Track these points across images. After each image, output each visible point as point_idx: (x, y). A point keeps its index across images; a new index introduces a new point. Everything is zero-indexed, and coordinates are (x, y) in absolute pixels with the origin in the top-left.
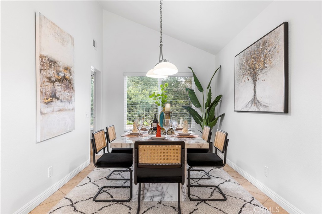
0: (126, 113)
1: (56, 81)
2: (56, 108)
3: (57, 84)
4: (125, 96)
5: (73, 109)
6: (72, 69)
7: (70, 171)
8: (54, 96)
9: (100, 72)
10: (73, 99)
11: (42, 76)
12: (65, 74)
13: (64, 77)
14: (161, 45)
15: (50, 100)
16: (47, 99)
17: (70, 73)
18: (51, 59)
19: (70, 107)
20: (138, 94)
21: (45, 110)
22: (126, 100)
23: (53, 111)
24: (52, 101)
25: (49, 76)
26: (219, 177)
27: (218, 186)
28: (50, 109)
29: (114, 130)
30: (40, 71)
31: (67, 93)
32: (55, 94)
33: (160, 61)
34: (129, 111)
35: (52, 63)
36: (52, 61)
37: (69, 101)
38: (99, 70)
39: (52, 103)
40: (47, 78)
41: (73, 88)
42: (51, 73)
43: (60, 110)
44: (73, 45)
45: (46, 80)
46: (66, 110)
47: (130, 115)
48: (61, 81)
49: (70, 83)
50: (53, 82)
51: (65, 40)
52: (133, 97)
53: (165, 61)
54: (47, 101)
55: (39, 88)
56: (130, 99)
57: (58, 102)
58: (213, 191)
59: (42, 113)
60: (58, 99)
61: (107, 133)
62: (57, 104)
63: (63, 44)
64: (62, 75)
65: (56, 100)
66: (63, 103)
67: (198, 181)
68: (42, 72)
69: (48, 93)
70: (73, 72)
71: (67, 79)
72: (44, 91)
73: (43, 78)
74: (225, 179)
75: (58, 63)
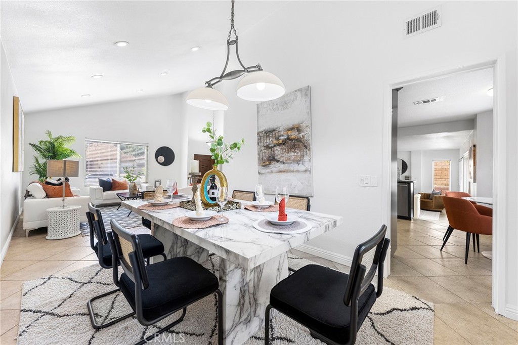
1: (275, 146)
2: (275, 170)
3: (277, 148)
5: (306, 171)
8: (272, 159)
10: (306, 158)
11: (259, 147)
12: (289, 136)
13: (288, 138)
15: (267, 163)
16: (264, 163)
17: (299, 131)
18: (269, 130)
21: (263, 171)
23: (272, 172)
24: (269, 164)
25: (266, 144)
28: (268, 170)
30: (258, 144)
31: (292, 154)
32: (274, 157)
35: (269, 133)
37: (298, 162)
39: (269, 166)
41: (305, 146)
45: (263, 148)
46: (293, 172)
48: (283, 143)
49: (301, 141)
50: (271, 148)
54: (264, 164)
55: (257, 156)
57: (279, 164)
59: (259, 173)
64: (283, 138)
65: (276, 162)
69: (266, 158)
72: (261, 157)
75: (277, 130)
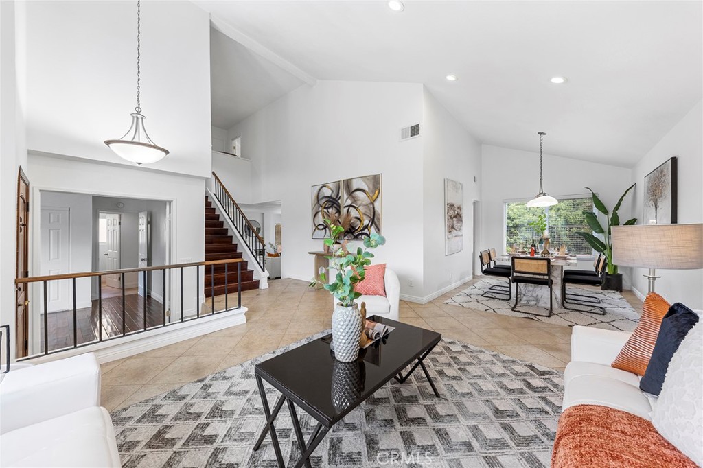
0: (505, 238)
2: (454, 235)
3: (454, 219)
4: (505, 217)
7: (461, 279)
9: (478, 202)
10: (462, 228)
14: (541, 180)
19: (461, 234)
20: (524, 214)
21: (449, 236)
22: (505, 222)
23: (453, 237)
28: (451, 235)
29: (494, 252)
32: (453, 226)
33: (540, 194)
34: (511, 235)
38: (478, 200)
39: (452, 232)
42: (451, 212)
43: (456, 236)
44: (462, 189)
45: (449, 217)
47: (512, 241)
48: (456, 217)
49: (461, 217)
51: (458, 188)
52: (516, 217)
53: (544, 194)
54: (450, 230)
56: (512, 220)
59: (447, 238)
60: (455, 229)
61: (489, 254)
62: (455, 232)
63: (456, 192)
66: (457, 232)
68: (448, 212)
71: (458, 215)
72: (448, 224)
75: (455, 205)
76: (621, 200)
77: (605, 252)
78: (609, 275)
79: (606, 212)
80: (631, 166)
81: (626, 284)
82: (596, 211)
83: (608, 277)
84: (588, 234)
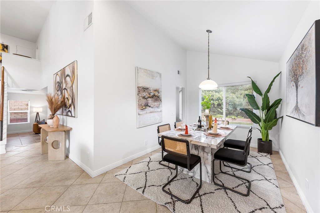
1: (148, 98)
2: (148, 111)
3: (149, 99)
5: (160, 111)
6: (160, 90)
8: (147, 105)
10: (161, 106)
11: (139, 97)
12: (154, 94)
13: (154, 95)
15: (144, 107)
16: (142, 107)
17: (158, 92)
18: (145, 87)
19: (159, 110)
21: (141, 112)
23: (147, 113)
25: (143, 96)
26: (261, 173)
27: (252, 181)
28: (145, 112)
30: (138, 95)
31: (156, 103)
32: (147, 104)
35: (145, 89)
36: (145, 88)
37: (158, 107)
39: (145, 109)
40: (142, 97)
41: (160, 100)
42: (145, 94)
43: (151, 112)
44: (161, 77)
46: (156, 112)
48: (152, 97)
49: (159, 97)
50: (146, 99)
51: (154, 76)
54: (142, 108)
55: (137, 102)
57: (150, 108)
58: (242, 184)
59: (139, 114)
60: (150, 107)
62: (149, 109)
63: (153, 79)
64: (152, 94)
65: (149, 107)
66: (153, 109)
67: (237, 171)
68: (139, 95)
69: (143, 105)
70: (161, 91)
71: (156, 96)
72: (140, 104)
73: (139, 98)
74: (266, 177)
75: (150, 89)
76: (271, 85)
77: (260, 123)
78: (263, 141)
79: (260, 94)
80: (277, 60)
81: (275, 147)
82: (255, 94)
83: (262, 143)
84: (248, 110)
